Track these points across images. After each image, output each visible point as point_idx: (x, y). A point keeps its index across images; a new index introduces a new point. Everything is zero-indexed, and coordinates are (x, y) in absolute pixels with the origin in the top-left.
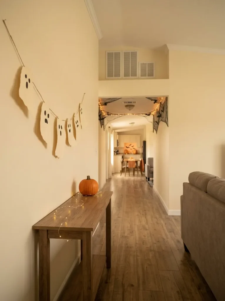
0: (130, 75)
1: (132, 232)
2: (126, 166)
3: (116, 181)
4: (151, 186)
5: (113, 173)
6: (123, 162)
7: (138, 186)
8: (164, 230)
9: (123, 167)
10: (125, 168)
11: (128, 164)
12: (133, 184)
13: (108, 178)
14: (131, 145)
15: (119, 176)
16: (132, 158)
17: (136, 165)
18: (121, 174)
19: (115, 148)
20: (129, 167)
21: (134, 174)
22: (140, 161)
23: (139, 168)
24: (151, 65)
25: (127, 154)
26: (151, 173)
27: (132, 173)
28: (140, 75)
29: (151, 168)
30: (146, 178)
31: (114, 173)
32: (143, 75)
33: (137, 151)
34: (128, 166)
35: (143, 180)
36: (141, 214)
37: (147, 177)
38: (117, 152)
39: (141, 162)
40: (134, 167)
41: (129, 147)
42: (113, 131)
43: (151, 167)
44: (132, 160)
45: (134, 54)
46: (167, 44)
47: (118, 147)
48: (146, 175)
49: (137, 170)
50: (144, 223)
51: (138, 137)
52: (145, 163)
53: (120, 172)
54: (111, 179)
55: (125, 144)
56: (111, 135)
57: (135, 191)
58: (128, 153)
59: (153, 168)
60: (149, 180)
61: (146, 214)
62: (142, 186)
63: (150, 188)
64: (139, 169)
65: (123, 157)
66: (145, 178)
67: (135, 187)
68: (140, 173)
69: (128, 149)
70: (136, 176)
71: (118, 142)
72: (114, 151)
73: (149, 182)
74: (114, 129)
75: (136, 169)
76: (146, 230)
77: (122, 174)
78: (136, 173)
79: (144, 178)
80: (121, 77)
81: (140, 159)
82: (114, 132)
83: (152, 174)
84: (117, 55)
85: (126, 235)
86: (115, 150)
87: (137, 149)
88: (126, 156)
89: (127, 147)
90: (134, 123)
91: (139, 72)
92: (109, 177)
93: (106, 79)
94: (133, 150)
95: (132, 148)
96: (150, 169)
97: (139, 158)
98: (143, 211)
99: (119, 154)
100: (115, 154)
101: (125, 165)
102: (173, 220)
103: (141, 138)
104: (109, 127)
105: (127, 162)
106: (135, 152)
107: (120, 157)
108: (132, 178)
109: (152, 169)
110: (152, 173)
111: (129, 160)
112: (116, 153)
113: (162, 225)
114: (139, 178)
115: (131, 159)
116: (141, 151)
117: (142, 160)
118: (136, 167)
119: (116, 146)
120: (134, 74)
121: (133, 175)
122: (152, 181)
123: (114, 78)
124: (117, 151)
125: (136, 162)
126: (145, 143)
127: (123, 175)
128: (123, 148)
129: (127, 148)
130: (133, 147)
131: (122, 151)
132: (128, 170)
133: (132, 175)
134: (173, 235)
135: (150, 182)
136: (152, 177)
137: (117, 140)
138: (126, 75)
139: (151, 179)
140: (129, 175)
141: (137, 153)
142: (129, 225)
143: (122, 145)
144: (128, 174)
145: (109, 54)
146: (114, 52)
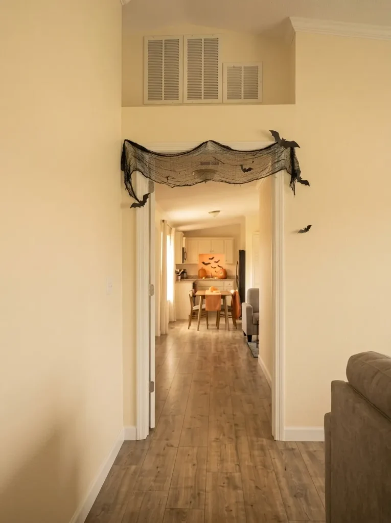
0: (203, 96)
1: (197, 495)
2: (201, 306)
3: (178, 340)
4: (254, 356)
5: (173, 320)
6: (194, 298)
7: (225, 355)
8: (280, 488)
9: (195, 308)
10: (198, 310)
11: (205, 300)
12: (213, 351)
13: (159, 335)
14: (213, 258)
15: (185, 330)
16: (214, 289)
17: (222, 303)
18: (190, 325)
19: (177, 266)
20: (206, 310)
21: (218, 324)
22: (232, 295)
23: (229, 311)
24: (253, 72)
25: (204, 278)
26: (254, 324)
27: (213, 322)
28: (226, 96)
29: (254, 312)
30: (245, 335)
31: (174, 322)
32: (234, 95)
33: (225, 272)
34: (204, 306)
35: (238, 338)
36: (224, 435)
37: (246, 333)
38: (182, 275)
39: (234, 296)
40: (218, 307)
41: (209, 264)
42: (174, 229)
43: (254, 310)
44: (215, 293)
45: (212, 45)
46: (290, 18)
47: (186, 262)
48: (244, 328)
49: (225, 316)
50: (230, 466)
51: (229, 242)
52: (242, 300)
53: (187, 318)
54: (166, 335)
55: (201, 256)
56: (168, 237)
57: (216, 367)
58: (207, 277)
59: (258, 312)
60: (250, 339)
61: (237, 437)
62: (233, 355)
63: (252, 359)
64: (230, 313)
65: (195, 286)
66: (243, 334)
67: (218, 359)
68: (231, 321)
69: (207, 268)
70: (222, 329)
71: (184, 253)
72: (177, 273)
73: (249, 343)
74: (176, 225)
75: (223, 313)
76: (236, 488)
77: (192, 324)
78: (222, 321)
79: (239, 335)
80: (180, 100)
81: (232, 292)
82: (177, 231)
83: (256, 326)
84: (172, 45)
85: (180, 505)
86: (178, 270)
87: (226, 267)
88: (203, 282)
89: (203, 263)
90: (219, 211)
91: (223, 88)
92: (161, 332)
93: (144, 104)
94: (218, 269)
95: (215, 265)
96: (252, 314)
97: (230, 288)
98: (231, 426)
99: (187, 278)
100: (177, 280)
101: (198, 304)
102: (305, 457)
103: (235, 244)
104: (163, 221)
105: (203, 297)
106: (222, 274)
107: (188, 286)
108: (213, 334)
109: (256, 314)
110: (257, 324)
111: (208, 293)
112: (179, 277)
113: (276, 474)
114: (230, 334)
115: (212, 292)
116: (234, 271)
117: (235, 293)
118: (223, 310)
119: (180, 262)
120: (212, 93)
121: (215, 327)
122: (257, 341)
123: (164, 101)
124: (184, 272)
125: (223, 297)
126: (242, 254)
127: (194, 325)
128: (195, 265)
129: (206, 264)
130: (218, 264)
131: (193, 272)
132: (205, 314)
133: (213, 325)
134: (305, 506)
135: (253, 345)
136: (257, 334)
137: (183, 248)
138: (194, 94)
139: (254, 337)
140: (208, 325)
141: (226, 276)
142: (191, 473)
143: (194, 258)
144: (205, 322)
145: (151, 44)
146: (163, 39)
